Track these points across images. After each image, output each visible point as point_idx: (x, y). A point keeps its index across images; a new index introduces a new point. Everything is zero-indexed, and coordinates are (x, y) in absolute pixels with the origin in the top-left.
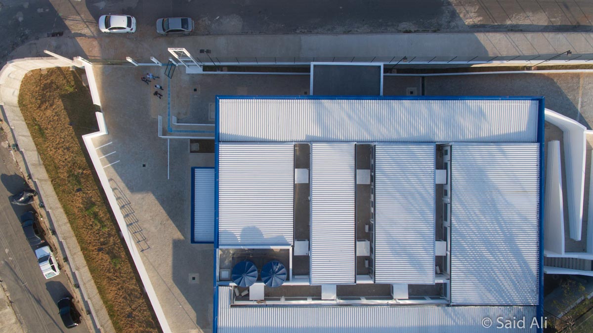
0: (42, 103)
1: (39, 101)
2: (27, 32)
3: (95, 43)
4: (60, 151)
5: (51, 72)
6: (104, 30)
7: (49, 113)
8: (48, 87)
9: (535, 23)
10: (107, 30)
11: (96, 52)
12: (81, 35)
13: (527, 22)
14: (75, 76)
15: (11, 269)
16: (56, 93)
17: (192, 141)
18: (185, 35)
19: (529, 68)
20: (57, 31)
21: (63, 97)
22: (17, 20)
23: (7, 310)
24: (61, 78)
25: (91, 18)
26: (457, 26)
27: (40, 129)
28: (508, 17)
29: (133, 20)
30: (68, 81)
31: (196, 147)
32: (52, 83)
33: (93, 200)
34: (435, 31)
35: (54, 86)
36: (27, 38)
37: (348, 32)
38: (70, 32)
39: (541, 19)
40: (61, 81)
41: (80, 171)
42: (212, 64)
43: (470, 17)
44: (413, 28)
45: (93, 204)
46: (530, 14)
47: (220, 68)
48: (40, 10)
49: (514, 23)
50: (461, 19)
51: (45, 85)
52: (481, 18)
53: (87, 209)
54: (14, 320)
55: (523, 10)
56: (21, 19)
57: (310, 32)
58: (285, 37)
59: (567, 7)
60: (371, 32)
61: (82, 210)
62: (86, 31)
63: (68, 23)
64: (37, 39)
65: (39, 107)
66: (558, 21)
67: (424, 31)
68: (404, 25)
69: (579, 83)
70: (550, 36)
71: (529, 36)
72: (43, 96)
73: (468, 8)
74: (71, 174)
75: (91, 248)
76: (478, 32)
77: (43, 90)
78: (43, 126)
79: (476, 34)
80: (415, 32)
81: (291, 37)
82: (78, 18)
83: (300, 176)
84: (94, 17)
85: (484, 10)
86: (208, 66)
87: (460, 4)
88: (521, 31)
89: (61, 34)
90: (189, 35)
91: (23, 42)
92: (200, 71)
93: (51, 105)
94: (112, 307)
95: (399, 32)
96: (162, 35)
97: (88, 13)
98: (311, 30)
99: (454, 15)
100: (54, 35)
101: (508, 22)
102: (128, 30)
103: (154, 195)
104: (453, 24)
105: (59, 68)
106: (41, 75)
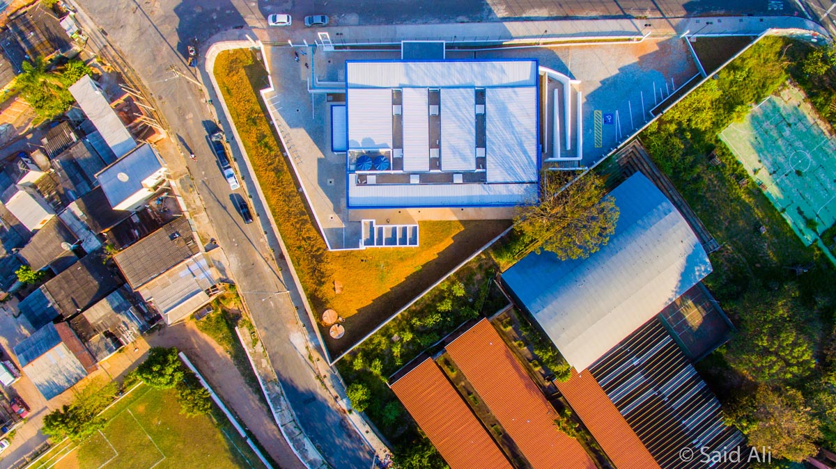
0: (230, 72)
1: (227, 71)
2: (219, 26)
3: (265, 33)
4: (242, 104)
5: (236, 52)
6: (272, 24)
7: (235, 78)
8: (234, 61)
9: (541, 16)
10: (274, 24)
11: (267, 38)
12: (255, 27)
13: (536, 15)
14: (252, 54)
15: (206, 185)
16: (241, 64)
17: (328, 94)
18: (323, 27)
19: (538, 44)
20: (239, 25)
21: (245, 67)
22: (213, 18)
23: (202, 214)
24: (243, 55)
25: (262, 16)
26: (493, 18)
27: (228, 90)
28: (524, 12)
29: (290, 17)
30: (247, 57)
31: (330, 98)
32: (237, 58)
33: (265, 133)
34: (479, 22)
35: (239, 61)
36: (219, 30)
37: (426, 23)
38: (248, 26)
39: (544, 13)
40: (243, 57)
41: (257, 115)
42: (341, 44)
43: (500, 12)
44: (466, 20)
45: (265, 136)
46: (537, 10)
47: (344, 47)
48: (228, 12)
49: (528, 16)
50: (495, 14)
51: (232, 61)
52: (507, 13)
53: (259, 141)
54: (207, 220)
55: (533, 7)
56: (215, 17)
57: (402, 23)
58: (386, 27)
59: (560, 5)
60: (440, 23)
61: (255, 143)
62: (258, 25)
63: (246, 20)
64: (226, 30)
65: (228, 75)
66: (555, 14)
67: (472, 22)
68: (460, 18)
69: (568, 52)
70: (549, 23)
71: (536, 23)
72: (231, 67)
73: (499, 7)
74: (249, 118)
75: (261, 169)
76: (506, 21)
77: (231, 63)
78: (230, 87)
79: (504, 23)
80: (468, 22)
81: (390, 27)
82: (253, 16)
83: (396, 109)
84: (264, 16)
85: (509, 7)
86: (337, 46)
87: (494, 4)
88: (532, 20)
89: (242, 27)
90: (325, 26)
91: (216, 32)
92: (332, 49)
93: (237, 73)
94: (275, 210)
95: (457, 22)
96: (308, 27)
97: (260, 13)
98: (403, 22)
99: (490, 11)
100: (236, 28)
101: (524, 15)
102: (287, 23)
103: (304, 129)
104: (490, 17)
105: (241, 49)
106: (229, 54)
